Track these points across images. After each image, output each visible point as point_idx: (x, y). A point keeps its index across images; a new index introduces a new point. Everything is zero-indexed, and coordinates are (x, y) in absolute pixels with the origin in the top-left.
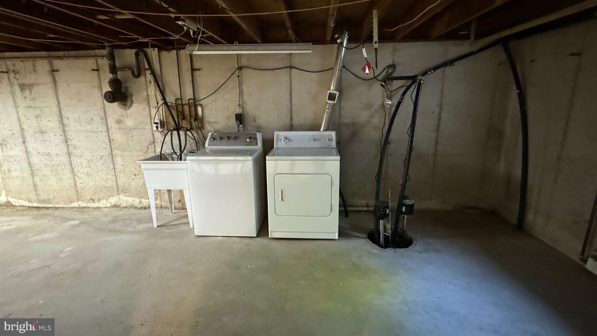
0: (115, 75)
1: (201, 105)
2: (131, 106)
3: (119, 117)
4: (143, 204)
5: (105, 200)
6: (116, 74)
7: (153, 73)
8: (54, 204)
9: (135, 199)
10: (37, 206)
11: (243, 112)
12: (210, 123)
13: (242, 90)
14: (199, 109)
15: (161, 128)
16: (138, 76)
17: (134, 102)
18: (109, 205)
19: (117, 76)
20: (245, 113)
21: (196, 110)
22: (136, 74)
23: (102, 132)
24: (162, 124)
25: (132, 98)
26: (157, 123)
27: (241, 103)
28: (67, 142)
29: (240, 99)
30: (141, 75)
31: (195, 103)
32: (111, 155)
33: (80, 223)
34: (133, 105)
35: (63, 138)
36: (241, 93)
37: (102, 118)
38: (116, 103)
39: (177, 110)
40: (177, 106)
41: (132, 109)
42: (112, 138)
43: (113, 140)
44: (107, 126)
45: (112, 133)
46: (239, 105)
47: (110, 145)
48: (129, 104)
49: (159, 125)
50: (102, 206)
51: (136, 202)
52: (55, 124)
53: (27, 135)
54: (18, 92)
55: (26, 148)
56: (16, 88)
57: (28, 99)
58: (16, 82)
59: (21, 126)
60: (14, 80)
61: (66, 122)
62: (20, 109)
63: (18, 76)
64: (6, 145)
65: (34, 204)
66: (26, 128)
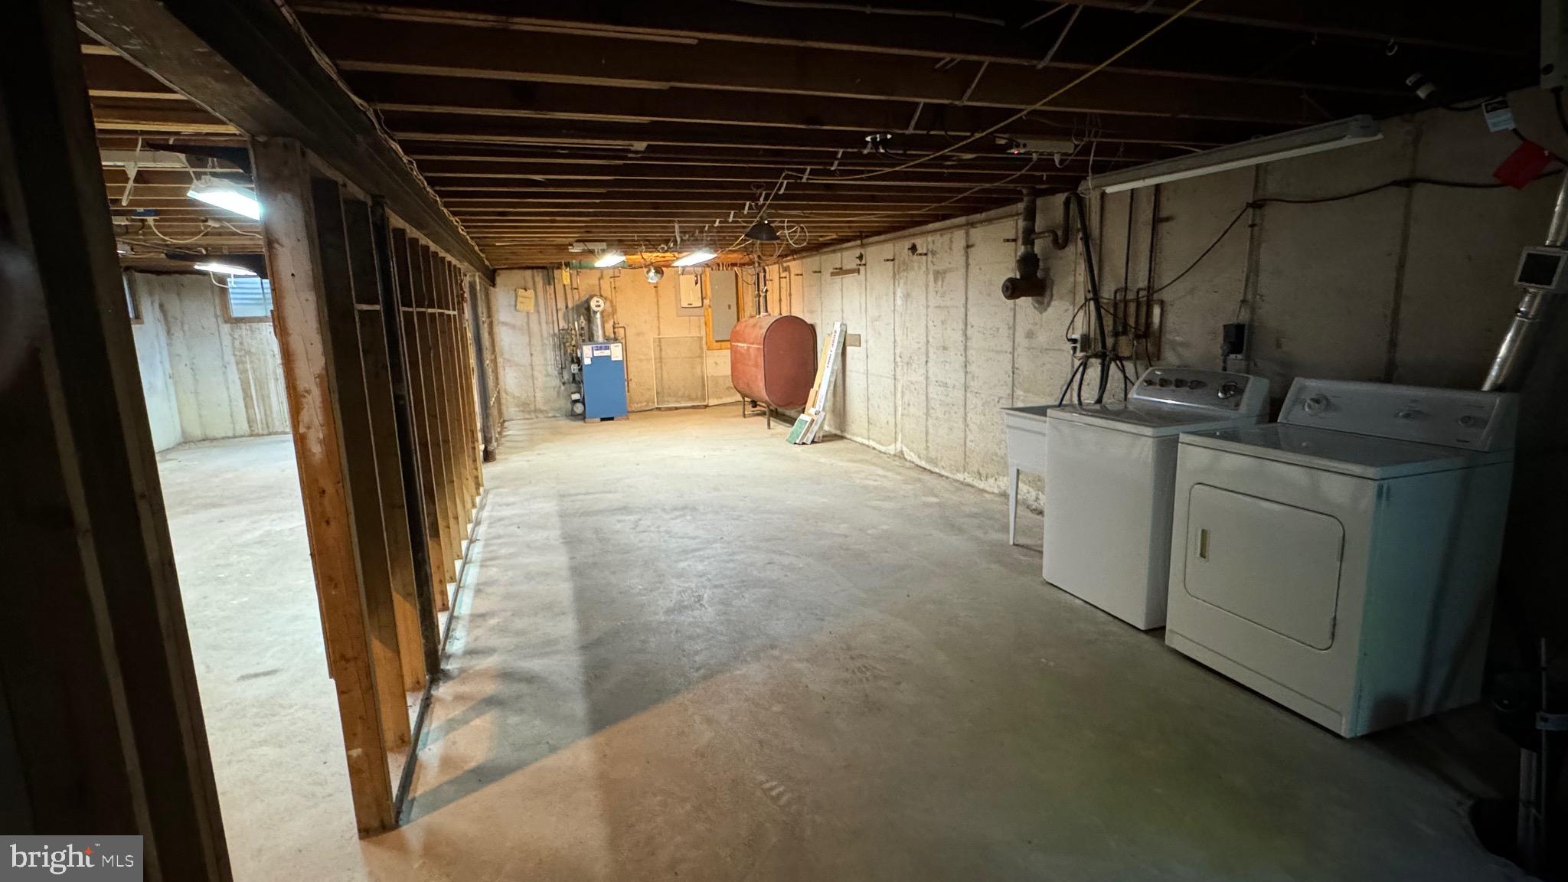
0: (1029, 246)
1: (1162, 303)
2: (1049, 304)
3: (1030, 326)
4: (1039, 504)
5: (994, 478)
6: (1032, 244)
7: (1086, 239)
8: (939, 469)
9: (1031, 490)
10: (925, 467)
11: (1252, 320)
12: (1174, 345)
13: (1257, 263)
14: (1157, 311)
15: (1082, 351)
16: (1063, 247)
17: (1055, 297)
18: (996, 491)
19: (1033, 248)
20: (1256, 324)
21: (1149, 314)
22: (1060, 241)
23: (1006, 352)
24: (1086, 342)
25: (1052, 290)
26: (1074, 341)
27: (1249, 297)
28: (966, 366)
29: (1250, 284)
30: (1069, 243)
31: (1150, 296)
32: (1011, 397)
33: (936, 503)
34: (1053, 303)
35: (962, 359)
36: (1253, 271)
37: (1009, 328)
38: (1030, 298)
39: (1115, 315)
40: (1115, 305)
41: (1050, 310)
42: (1016, 366)
43: (1017, 369)
44: (1014, 342)
45: (1018, 355)
46: (1244, 301)
47: (1013, 377)
48: (1046, 301)
49: (1078, 345)
50: (988, 489)
51: (1031, 496)
52: (958, 336)
53: (931, 350)
54: (931, 284)
55: (927, 371)
56: (931, 277)
57: (939, 295)
58: (932, 268)
59: (927, 337)
60: (930, 266)
61: (969, 332)
62: (929, 310)
63: (935, 260)
64: (911, 365)
65: (923, 464)
66: (931, 340)
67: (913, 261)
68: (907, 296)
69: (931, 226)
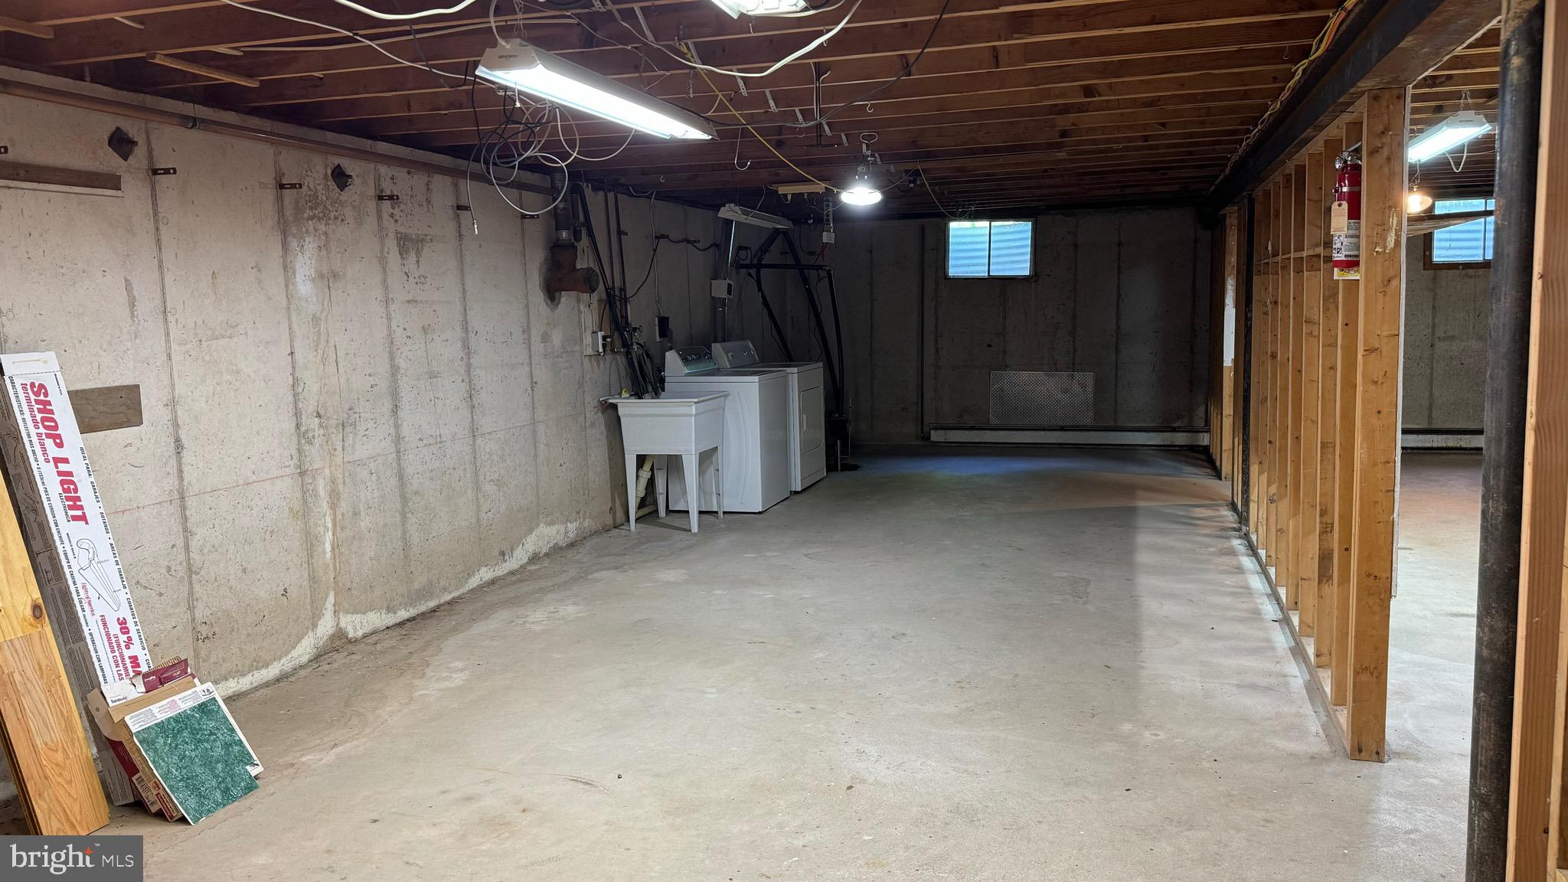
2: (559, 301)
3: (545, 327)
5: (521, 545)
18: (525, 560)
23: (523, 364)
28: (471, 397)
32: (532, 422)
35: (464, 387)
37: (524, 331)
41: (560, 307)
42: (535, 380)
43: (535, 383)
44: (530, 350)
45: (535, 366)
47: (533, 395)
52: (454, 350)
53: (404, 384)
54: (394, 257)
55: (397, 426)
56: (392, 244)
57: (411, 279)
58: (391, 227)
59: (392, 358)
60: (387, 221)
61: (472, 343)
62: (392, 307)
63: (396, 211)
64: (354, 424)
65: (403, 614)
66: (402, 363)
67: (342, 204)
68: (328, 278)
69: (383, 147)
